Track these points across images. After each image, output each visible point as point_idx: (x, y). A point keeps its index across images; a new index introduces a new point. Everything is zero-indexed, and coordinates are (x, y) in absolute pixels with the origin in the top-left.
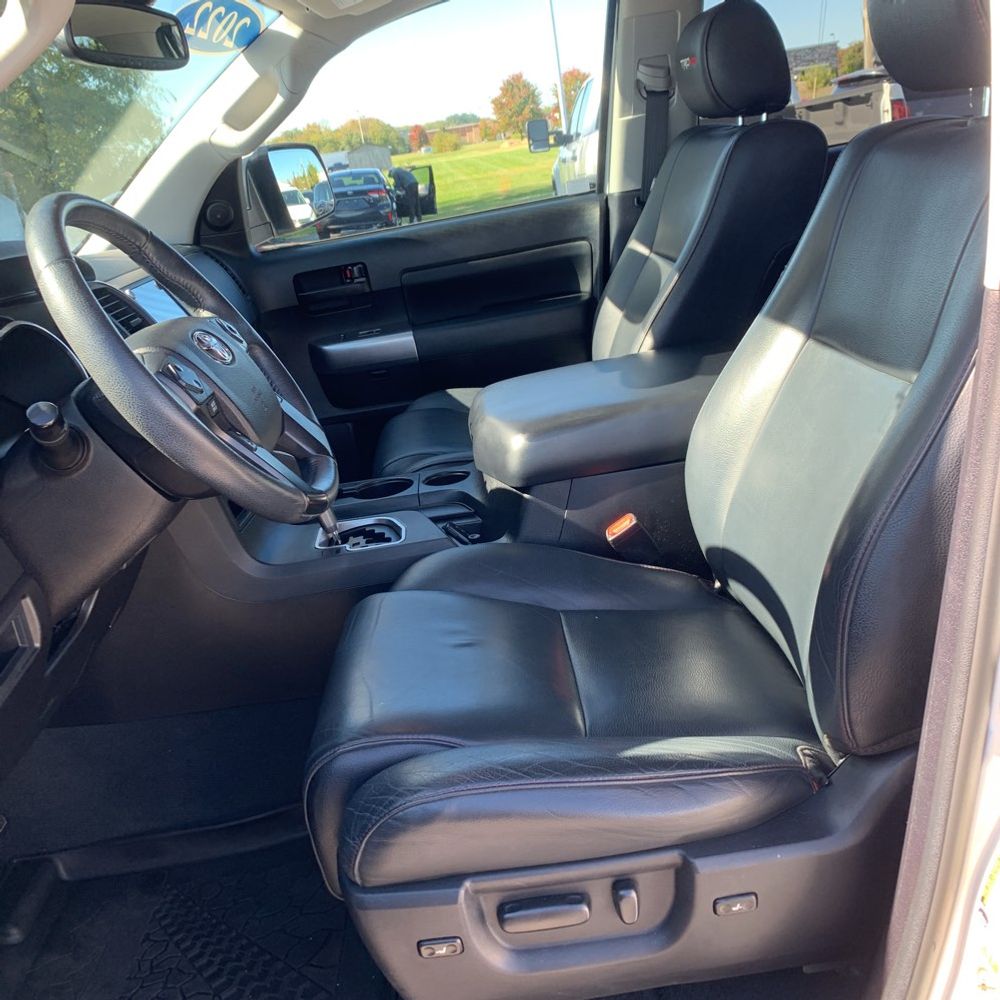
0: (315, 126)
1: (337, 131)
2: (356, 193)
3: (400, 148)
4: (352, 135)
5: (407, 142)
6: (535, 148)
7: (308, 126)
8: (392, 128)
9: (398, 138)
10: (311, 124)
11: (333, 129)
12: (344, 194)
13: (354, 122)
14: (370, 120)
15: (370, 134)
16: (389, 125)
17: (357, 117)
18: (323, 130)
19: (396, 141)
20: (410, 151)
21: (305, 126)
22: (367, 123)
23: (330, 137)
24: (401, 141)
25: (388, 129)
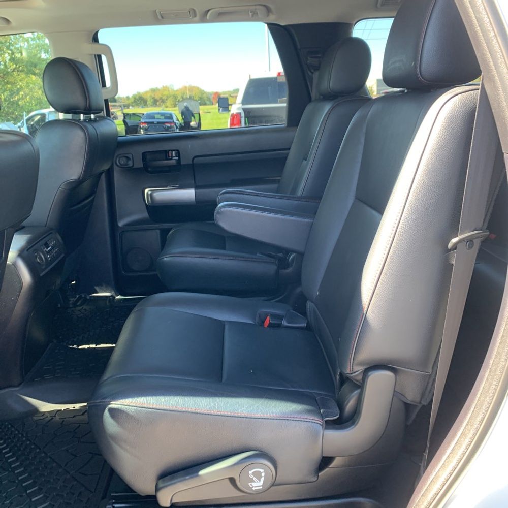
0: (166, 87)
1: (177, 91)
2: (158, 123)
3: (208, 102)
4: (184, 94)
5: (212, 100)
6: (223, 111)
7: (163, 87)
8: (205, 93)
9: (207, 97)
10: (165, 86)
11: (175, 89)
12: (153, 123)
13: (186, 87)
14: (194, 87)
15: (193, 94)
16: (203, 91)
17: (187, 85)
18: (170, 90)
19: (206, 99)
20: (213, 104)
21: (162, 87)
22: (191, 89)
23: (173, 94)
24: (209, 99)
25: (202, 92)
